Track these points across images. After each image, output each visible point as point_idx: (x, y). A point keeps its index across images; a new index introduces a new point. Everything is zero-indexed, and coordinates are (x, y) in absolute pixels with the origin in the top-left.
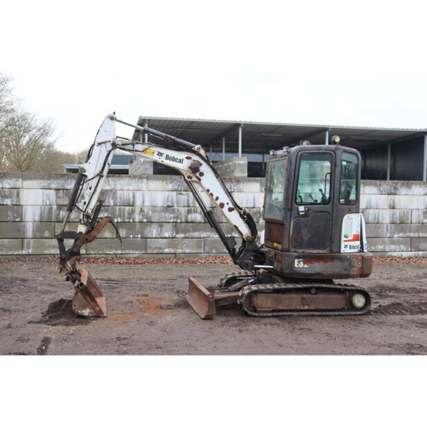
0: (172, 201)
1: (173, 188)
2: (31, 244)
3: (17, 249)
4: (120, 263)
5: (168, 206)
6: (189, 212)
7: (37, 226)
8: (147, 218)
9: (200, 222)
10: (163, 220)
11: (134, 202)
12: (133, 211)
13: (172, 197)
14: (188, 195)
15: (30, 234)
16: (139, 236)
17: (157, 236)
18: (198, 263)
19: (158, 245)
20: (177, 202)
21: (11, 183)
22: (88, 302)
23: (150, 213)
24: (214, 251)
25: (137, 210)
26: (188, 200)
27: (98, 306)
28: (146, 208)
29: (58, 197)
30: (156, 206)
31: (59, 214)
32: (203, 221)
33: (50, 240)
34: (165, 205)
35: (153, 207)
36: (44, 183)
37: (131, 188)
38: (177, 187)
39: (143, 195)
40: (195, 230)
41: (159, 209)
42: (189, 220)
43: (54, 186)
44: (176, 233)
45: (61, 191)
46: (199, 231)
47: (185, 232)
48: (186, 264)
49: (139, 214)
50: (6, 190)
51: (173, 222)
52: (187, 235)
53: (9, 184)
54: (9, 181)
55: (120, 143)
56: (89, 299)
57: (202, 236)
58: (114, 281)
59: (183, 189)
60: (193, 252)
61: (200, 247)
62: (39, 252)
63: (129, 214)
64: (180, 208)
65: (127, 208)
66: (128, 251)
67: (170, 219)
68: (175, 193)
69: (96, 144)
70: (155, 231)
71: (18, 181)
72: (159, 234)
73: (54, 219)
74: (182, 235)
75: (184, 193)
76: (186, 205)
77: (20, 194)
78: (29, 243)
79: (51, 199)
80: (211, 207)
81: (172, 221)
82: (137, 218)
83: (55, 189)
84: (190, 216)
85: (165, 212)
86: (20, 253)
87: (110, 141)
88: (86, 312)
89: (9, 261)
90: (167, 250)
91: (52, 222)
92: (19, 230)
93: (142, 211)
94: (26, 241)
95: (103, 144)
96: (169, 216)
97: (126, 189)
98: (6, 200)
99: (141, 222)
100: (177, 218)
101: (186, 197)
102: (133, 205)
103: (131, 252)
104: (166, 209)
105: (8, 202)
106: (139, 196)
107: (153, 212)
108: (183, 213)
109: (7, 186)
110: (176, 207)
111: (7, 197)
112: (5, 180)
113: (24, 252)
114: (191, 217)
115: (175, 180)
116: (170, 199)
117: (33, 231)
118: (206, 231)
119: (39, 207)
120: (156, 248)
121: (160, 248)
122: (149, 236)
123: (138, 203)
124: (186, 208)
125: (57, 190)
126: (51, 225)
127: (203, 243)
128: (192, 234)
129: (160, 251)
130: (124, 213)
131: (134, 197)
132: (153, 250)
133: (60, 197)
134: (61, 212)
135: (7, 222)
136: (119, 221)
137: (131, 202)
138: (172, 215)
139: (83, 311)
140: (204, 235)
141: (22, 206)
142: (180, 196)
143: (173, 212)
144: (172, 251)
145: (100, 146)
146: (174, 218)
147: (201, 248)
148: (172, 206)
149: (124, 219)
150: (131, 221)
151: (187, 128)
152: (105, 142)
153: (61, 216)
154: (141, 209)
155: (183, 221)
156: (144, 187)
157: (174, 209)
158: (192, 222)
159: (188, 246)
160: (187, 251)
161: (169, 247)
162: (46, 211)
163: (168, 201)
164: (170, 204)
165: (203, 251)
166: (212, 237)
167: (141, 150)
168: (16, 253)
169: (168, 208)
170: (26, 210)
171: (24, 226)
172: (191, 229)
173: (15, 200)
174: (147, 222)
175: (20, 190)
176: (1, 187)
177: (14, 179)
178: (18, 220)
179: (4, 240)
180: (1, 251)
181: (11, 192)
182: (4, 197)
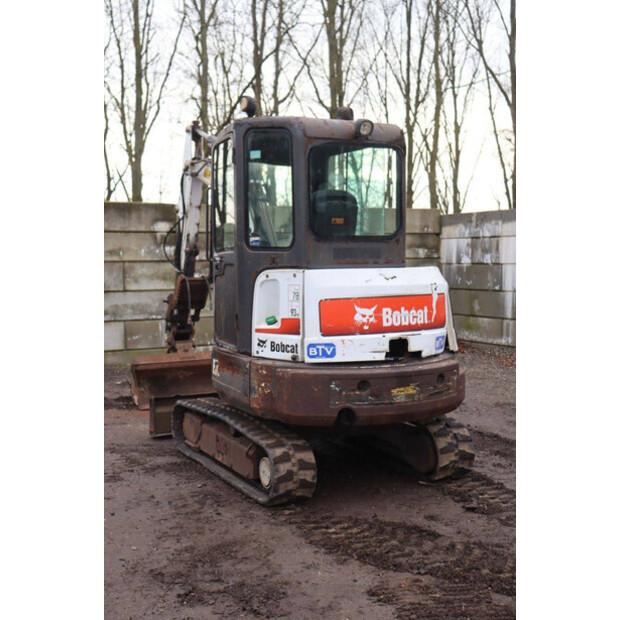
2: (510, 329)
3: (496, 336)
15: (509, 312)
21: (491, 228)
50: (486, 239)
53: (489, 231)
54: (489, 225)
71: (497, 224)
77: (500, 247)
78: (508, 326)
86: (499, 341)
92: (498, 305)
94: (505, 322)
98: (486, 256)
105: (488, 259)
109: (487, 234)
111: (487, 252)
112: (486, 225)
113: (503, 341)
117: (513, 307)
135: (487, 290)
141: (502, 265)
168: (495, 342)
170: (505, 272)
171: (504, 299)
173: (495, 255)
175: (500, 239)
176: (481, 235)
177: (493, 222)
178: (497, 288)
179: (485, 319)
180: (481, 336)
181: (491, 243)
182: (485, 251)
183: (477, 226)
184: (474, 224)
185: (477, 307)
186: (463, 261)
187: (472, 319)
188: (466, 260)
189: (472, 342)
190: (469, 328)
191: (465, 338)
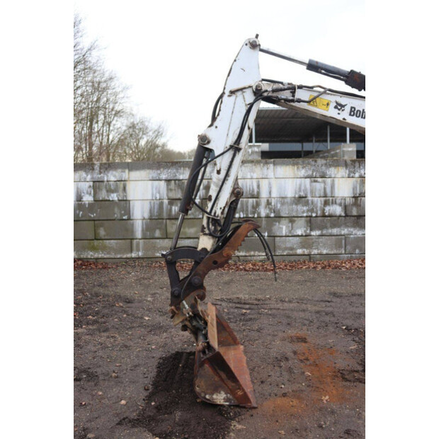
0: (305, 190)
1: (306, 175)
2: (141, 246)
3: (126, 252)
4: (245, 270)
5: (300, 197)
6: (326, 203)
7: (146, 224)
8: (274, 212)
9: (340, 216)
10: (294, 214)
11: (258, 193)
12: (258, 204)
13: (305, 186)
14: (324, 182)
15: (139, 234)
16: (266, 234)
17: (288, 234)
18: (343, 269)
19: (289, 245)
20: (312, 192)
21: (117, 174)
22: (222, 380)
23: (279, 205)
24: (357, 251)
25: (263, 202)
26: (325, 189)
27: (240, 387)
28: (273, 200)
29: (169, 190)
30: (286, 198)
31: (171, 210)
32: (343, 214)
33: (161, 240)
34: (297, 196)
35: (283, 199)
36: (153, 173)
37: (255, 176)
38: (310, 173)
39: (270, 184)
40: (333, 226)
41: (289, 200)
42: (327, 214)
43: (164, 177)
44: (311, 230)
45: (173, 182)
46: (339, 227)
47: (321, 228)
48: (329, 271)
49: (266, 207)
50: (112, 183)
51: (307, 217)
52: (324, 232)
53: (115, 176)
54: (114, 173)
55: (270, 89)
56: (224, 376)
57: (343, 232)
58: (245, 304)
59: (318, 175)
60: (332, 252)
61: (340, 247)
62: (150, 254)
63: (253, 207)
64: (315, 199)
65: (251, 200)
66: (252, 253)
67: (303, 212)
68: (308, 180)
69: (227, 93)
70: (284, 227)
71: (124, 172)
72: (290, 232)
73: (165, 215)
74: (318, 233)
75: (320, 180)
76: (322, 194)
77: (127, 188)
78: (138, 244)
79: (161, 192)
80: (354, 197)
81: (305, 215)
82: (263, 212)
83: (166, 180)
84: (327, 209)
85: (296, 204)
86: (129, 256)
87: (250, 87)
88: (220, 398)
89: (117, 266)
90: (299, 251)
91: (163, 219)
92: (127, 230)
93: (268, 203)
94: (135, 241)
95: (240, 93)
96: (302, 210)
97: (249, 177)
98: (112, 195)
99: (268, 217)
100: (312, 211)
101: (322, 185)
102: (257, 196)
103: (257, 253)
104: (298, 201)
105: (114, 197)
106: (264, 184)
107: (283, 204)
108: (319, 205)
109: (112, 179)
110: (310, 198)
111: (113, 192)
112: (111, 172)
113: (134, 255)
114: (329, 210)
115: (309, 164)
116: (303, 188)
117: (143, 230)
118: (347, 226)
119: (148, 202)
120: (286, 249)
121: (292, 249)
122: (278, 234)
123: (264, 194)
124: (323, 199)
125: (168, 181)
126: (163, 222)
127: (343, 241)
128: (330, 231)
129: (291, 252)
130: (247, 207)
131: (258, 186)
132: (283, 251)
133: (171, 190)
134: (173, 208)
135: (114, 220)
136: (242, 216)
137: (255, 193)
138: (305, 208)
139: (215, 396)
140: (345, 231)
141: (129, 201)
142: (314, 184)
143: (307, 203)
144: (306, 252)
145: (233, 97)
146: (308, 211)
147: (342, 248)
148: (306, 197)
149: (247, 214)
150: (256, 216)
151: (293, 117)
152: (241, 89)
153: (173, 213)
154: (268, 201)
155: (319, 215)
156: (271, 174)
157: (308, 200)
158: (330, 216)
159: (325, 246)
160: (325, 252)
161: (303, 247)
162: (156, 207)
163: (300, 191)
164: (302, 194)
165: (343, 252)
166: (355, 234)
167: (307, 99)
168: (125, 256)
169: (300, 199)
170: (134, 206)
171: (133, 225)
172: (328, 225)
173: (121, 194)
174: (275, 217)
175: (127, 182)
176: (106, 179)
177: (120, 170)
178: (125, 217)
179: (112, 241)
180: (108, 253)
181: (117, 185)
182: (110, 191)
183: (100, 173)
184: (97, 171)
185: (102, 232)
186: (84, 199)
187: (96, 243)
188: (88, 199)
189: (97, 259)
190: (94, 249)
191: (89, 257)
